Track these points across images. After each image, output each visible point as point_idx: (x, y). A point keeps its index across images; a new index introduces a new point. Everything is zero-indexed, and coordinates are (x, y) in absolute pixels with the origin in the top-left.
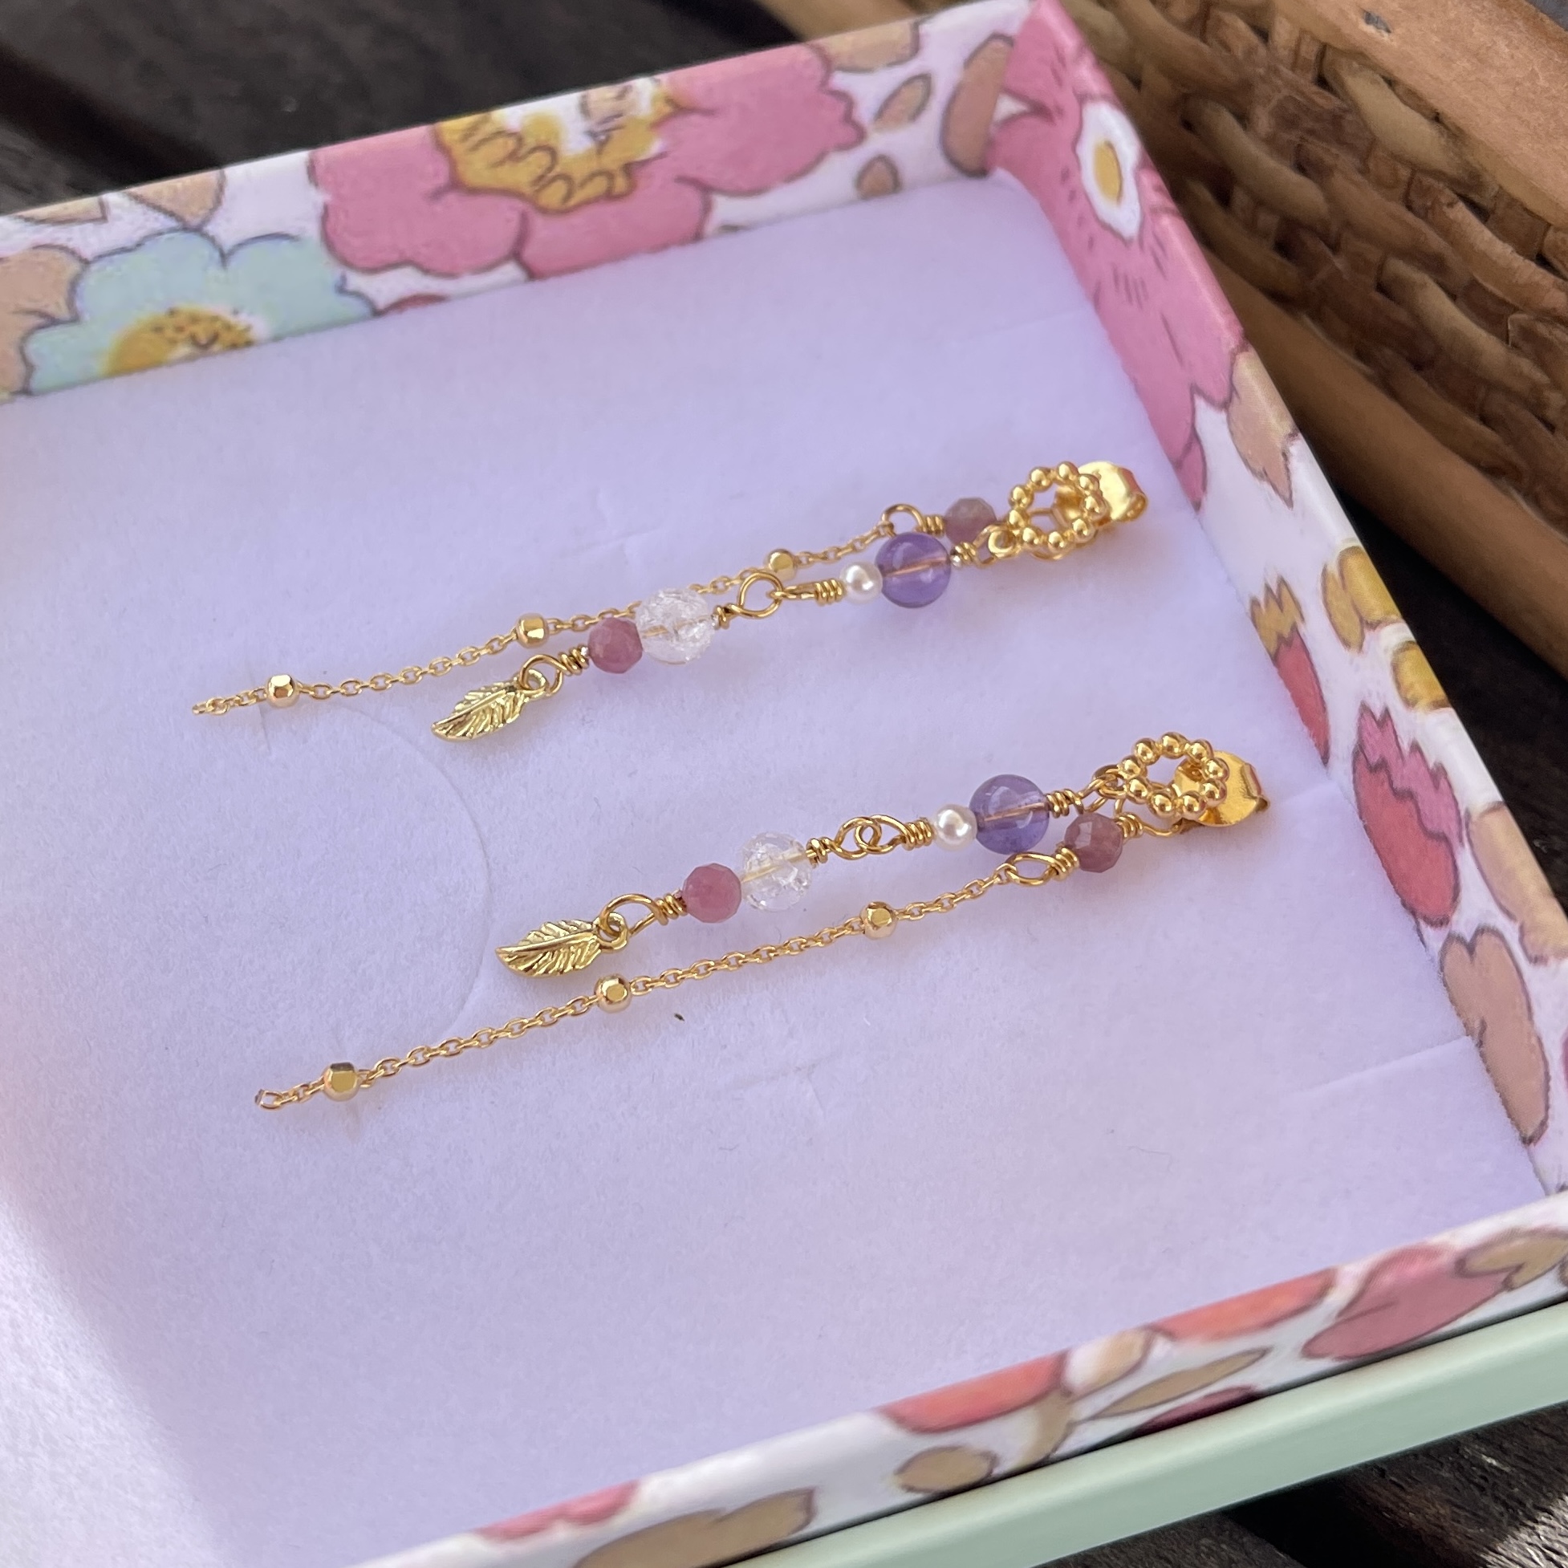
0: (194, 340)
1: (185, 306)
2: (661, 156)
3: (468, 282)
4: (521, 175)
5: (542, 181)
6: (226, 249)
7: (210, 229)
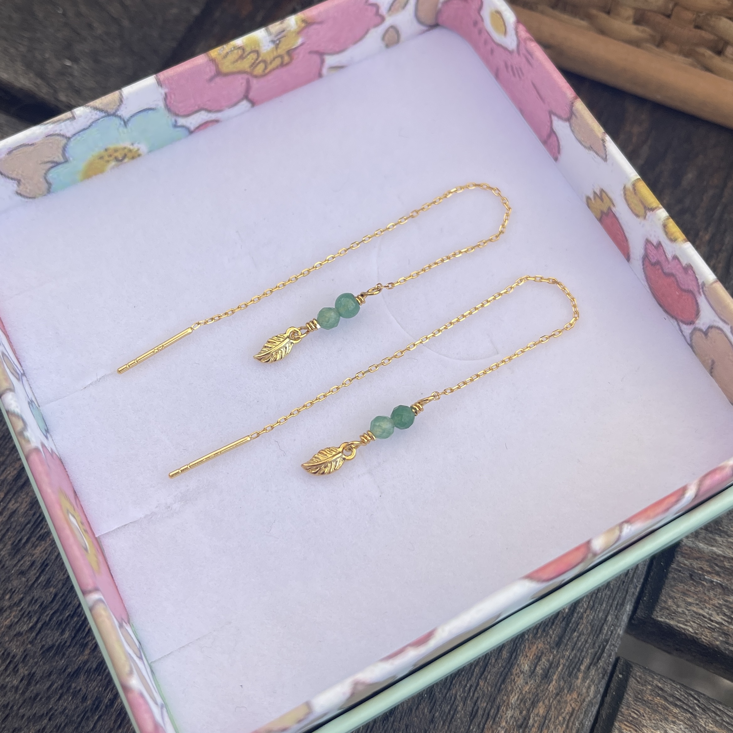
0: (116, 159)
1: (112, 146)
2: (302, 44)
3: (227, 113)
4: (245, 65)
6: (126, 120)
7: (119, 113)
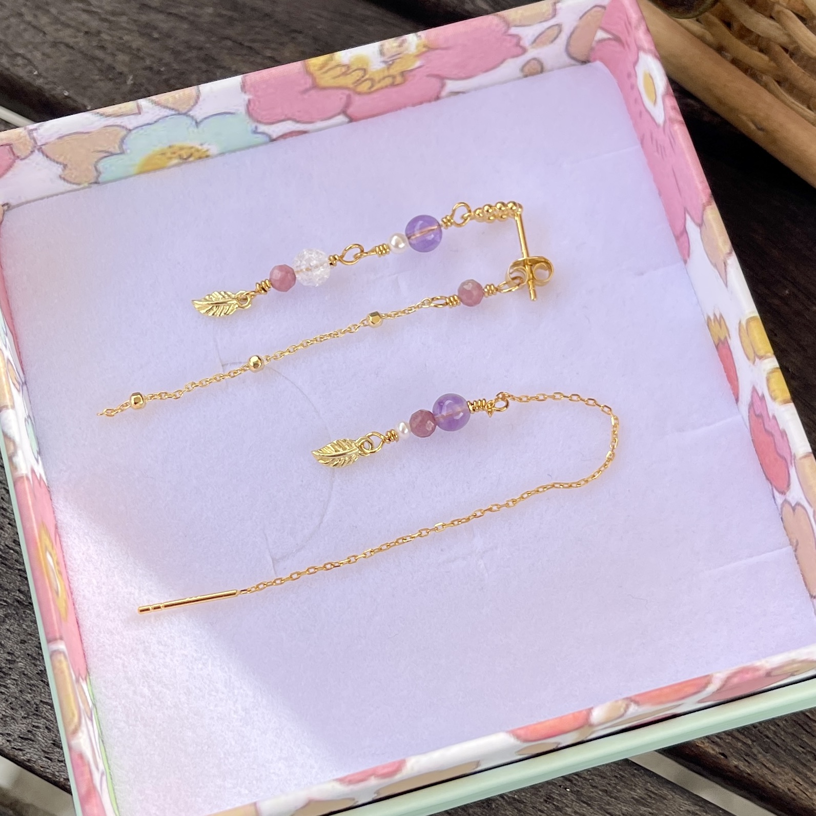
0: (180, 157)
1: (178, 144)
2: (420, 67)
3: (319, 125)
4: (348, 81)
5: (359, 82)
6: (198, 120)
7: (191, 113)
